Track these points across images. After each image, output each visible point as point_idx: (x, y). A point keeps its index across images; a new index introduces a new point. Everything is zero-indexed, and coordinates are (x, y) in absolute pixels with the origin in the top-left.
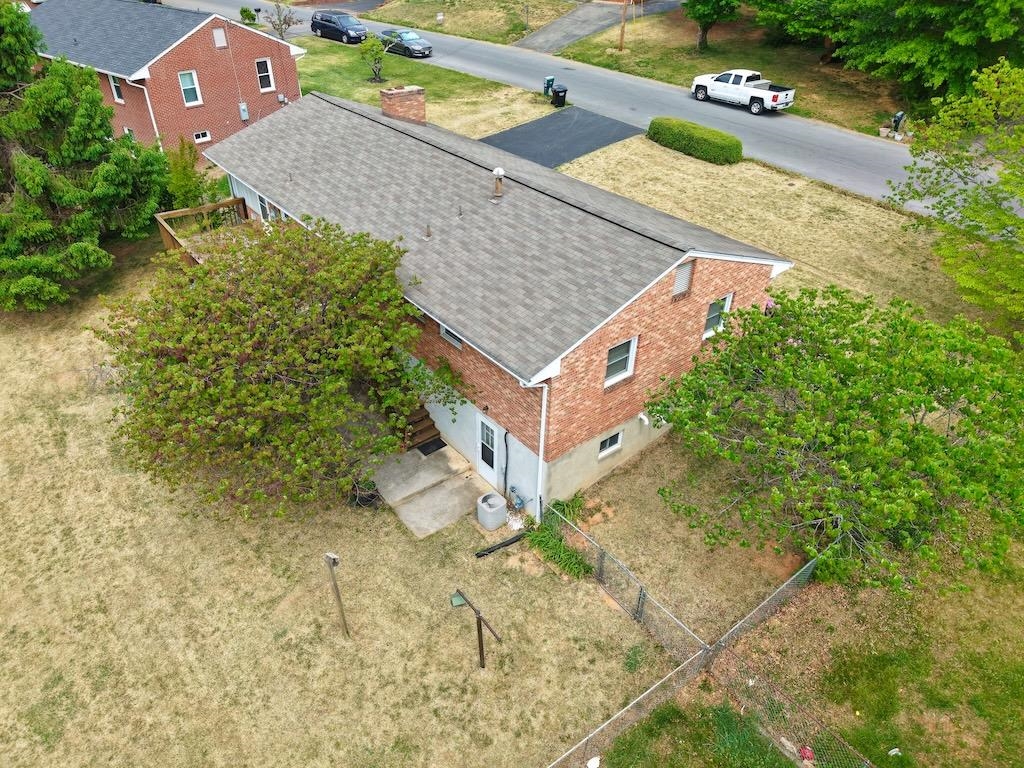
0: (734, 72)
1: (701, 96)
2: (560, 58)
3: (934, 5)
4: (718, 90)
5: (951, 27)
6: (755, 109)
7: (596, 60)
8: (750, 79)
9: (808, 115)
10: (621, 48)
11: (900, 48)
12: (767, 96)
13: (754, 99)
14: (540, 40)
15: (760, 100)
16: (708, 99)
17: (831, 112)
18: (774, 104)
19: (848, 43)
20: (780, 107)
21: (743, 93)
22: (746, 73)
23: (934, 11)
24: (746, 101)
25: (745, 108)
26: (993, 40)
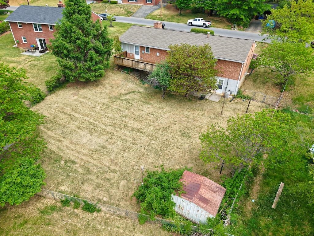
0: (198, 18)
1: (190, 25)
2: (147, 19)
3: (239, 1)
4: (194, 23)
5: (243, 6)
6: (204, 26)
7: (156, 19)
8: (202, 20)
9: (214, 27)
10: (161, 16)
11: (233, 11)
12: (207, 23)
13: (204, 24)
14: (138, 15)
15: (206, 24)
16: (192, 25)
17: (218, 26)
18: (209, 25)
19: (220, 11)
20: (210, 25)
21: (201, 23)
22: (201, 19)
23: (239, 3)
24: (202, 25)
25: (202, 26)
26: (252, 8)
